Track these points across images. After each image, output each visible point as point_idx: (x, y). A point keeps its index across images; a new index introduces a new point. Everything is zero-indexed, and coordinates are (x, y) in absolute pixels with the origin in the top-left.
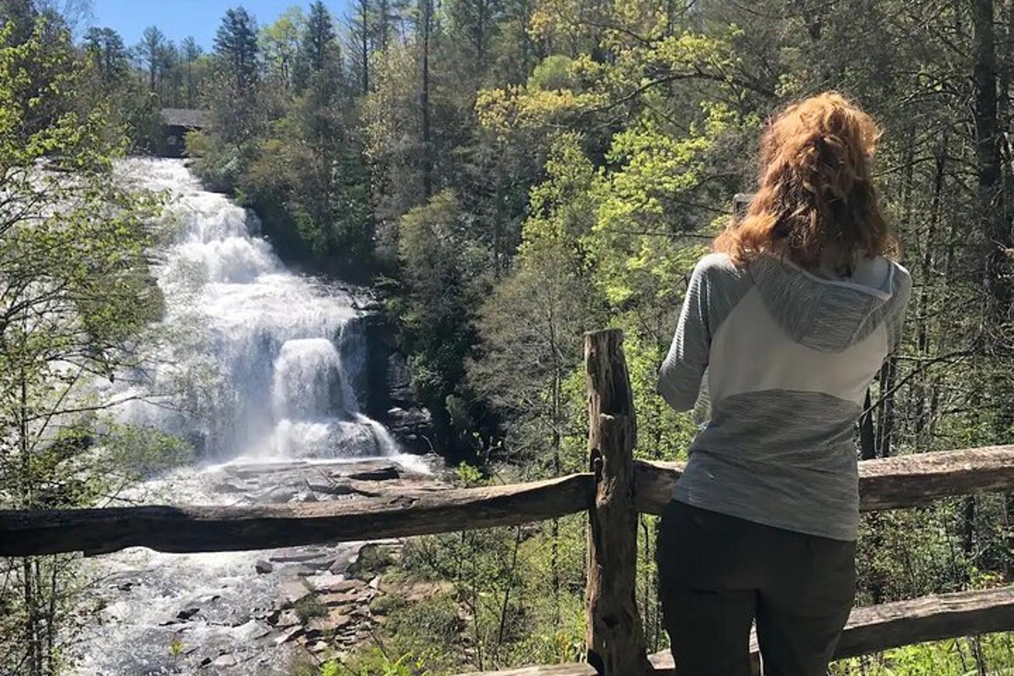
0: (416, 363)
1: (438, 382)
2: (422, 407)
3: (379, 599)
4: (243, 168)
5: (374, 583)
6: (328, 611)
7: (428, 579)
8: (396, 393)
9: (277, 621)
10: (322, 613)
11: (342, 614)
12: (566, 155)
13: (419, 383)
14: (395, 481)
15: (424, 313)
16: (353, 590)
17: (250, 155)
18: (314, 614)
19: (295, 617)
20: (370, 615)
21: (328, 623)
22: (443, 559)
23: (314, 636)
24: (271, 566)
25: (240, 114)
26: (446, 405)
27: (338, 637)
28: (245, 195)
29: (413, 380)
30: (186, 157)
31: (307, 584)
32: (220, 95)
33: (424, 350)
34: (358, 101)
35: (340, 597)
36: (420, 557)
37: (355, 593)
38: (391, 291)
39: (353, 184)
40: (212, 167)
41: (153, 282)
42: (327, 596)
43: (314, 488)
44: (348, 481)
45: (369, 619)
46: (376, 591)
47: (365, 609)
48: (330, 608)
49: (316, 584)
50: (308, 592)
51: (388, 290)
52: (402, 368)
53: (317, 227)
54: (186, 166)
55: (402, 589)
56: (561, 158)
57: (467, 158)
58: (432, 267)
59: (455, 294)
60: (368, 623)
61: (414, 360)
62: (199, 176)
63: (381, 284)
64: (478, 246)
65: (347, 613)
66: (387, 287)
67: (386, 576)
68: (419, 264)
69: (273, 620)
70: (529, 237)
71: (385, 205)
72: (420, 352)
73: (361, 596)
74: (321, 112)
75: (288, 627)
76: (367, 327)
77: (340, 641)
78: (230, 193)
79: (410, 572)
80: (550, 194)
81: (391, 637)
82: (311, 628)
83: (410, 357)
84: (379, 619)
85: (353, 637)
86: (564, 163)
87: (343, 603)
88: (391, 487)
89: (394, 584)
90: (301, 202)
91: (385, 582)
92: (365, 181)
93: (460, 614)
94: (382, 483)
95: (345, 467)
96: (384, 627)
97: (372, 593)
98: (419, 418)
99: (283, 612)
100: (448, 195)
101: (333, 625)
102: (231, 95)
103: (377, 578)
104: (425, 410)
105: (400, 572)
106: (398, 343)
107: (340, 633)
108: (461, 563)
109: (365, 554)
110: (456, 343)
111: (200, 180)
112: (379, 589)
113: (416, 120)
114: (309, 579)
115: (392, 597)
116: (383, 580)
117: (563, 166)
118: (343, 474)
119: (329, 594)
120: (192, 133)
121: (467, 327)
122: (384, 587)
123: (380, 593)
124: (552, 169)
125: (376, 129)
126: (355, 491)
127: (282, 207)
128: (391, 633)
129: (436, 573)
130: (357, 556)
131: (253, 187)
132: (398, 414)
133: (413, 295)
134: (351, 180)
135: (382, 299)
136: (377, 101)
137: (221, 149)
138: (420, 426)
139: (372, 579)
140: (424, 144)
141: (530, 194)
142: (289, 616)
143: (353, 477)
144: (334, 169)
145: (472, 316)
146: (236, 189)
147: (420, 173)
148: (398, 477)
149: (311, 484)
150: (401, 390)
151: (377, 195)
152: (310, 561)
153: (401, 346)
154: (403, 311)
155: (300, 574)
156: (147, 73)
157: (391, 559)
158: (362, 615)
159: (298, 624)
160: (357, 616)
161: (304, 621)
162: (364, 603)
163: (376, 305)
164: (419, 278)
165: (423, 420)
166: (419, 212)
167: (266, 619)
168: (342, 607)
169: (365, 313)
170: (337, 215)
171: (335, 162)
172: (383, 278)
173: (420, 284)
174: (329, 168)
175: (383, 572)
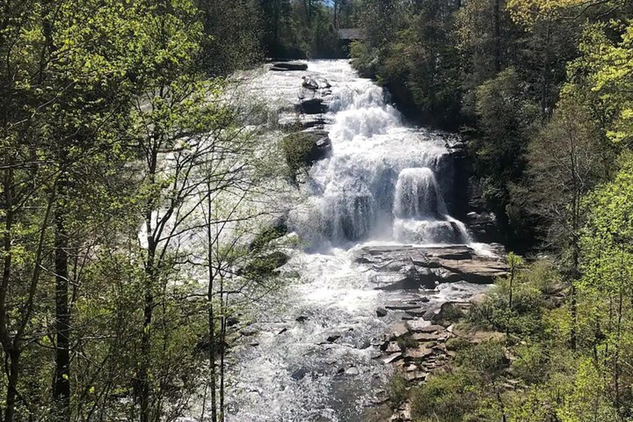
0: (486, 182)
1: (501, 195)
2: (490, 211)
3: (452, 340)
4: (381, 62)
5: (450, 329)
6: (419, 344)
7: (486, 329)
8: (472, 202)
9: (387, 348)
10: (415, 346)
11: (428, 347)
12: (594, 38)
13: (487, 196)
14: (469, 260)
15: (492, 149)
16: (436, 332)
17: (386, 54)
18: (409, 346)
19: (397, 346)
20: (445, 350)
21: (417, 353)
22: (497, 316)
23: (408, 361)
24: (386, 311)
25: (381, 29)
26: (506, 211)
27: (424, 363)
28: (382, 79)
29: (484, 194)
30: (350, 58)
31: (407, 325)
32: (369, 18)
33: (492, 174)
34: (454, 14)
35: (427, 336)
36: (481, 314)
37: (437, 334)
38: (471, 135)
39: (449, 68)
40: (364, 63)
41: (326, 134)
42: (419, 335)
43: (415, 263)
44: (438, 260)
45: (445, 353)
46: (451, 334)
47: (443, 345)
48: (420, 343)
49: (413, 326)
50: (407, 331)
51: (469, 135)
52: (478, 186)
53: (425, 97)
54: (350, 63)
55: (468, 334)
56: (590, 41)
57: (524, 46)
58: (499, 119)
59: (515, 136)
60: (444, 356)
61: (484, 181)
62: (357, 69)
63: (463, 131)
64: (532, 104)
65: (431, 347)
66: (469, 133)
67: (458, 324)
68: (489, 117)
69: (384, 348)
70: (565, 96)
71: (469, 80)
72: (489, 175)
73: (441, 337)
74: (429, 23)
75: (393, 352)
76: (455, 159)
77: (425, 366)
78: (374, 79)
79: (474, 323)
80: (581, 66)
81: (458, 366)
82: (407, 355)
83: (482, 179)
84: (452, 353)
85: (433, 364)
86: (592, 43)
87: (429, 340)
88: (466, 265)
89: (463, 330)
90: (416, 81)
91: (457, 329)
92: (457, 65)
93: (507, 355)
94: (459, 261)
95: (437, 250)
96: (454, 359)
97: (449, 335)
98: (488, 219)
99: (391, 343)
100: (511, 71)
101: (421, 354)
102: (375, 18)
103: (453, 325)
104: (492, 214)
105: (468, 323)
106: (475, 169)
107: (426, 360)
108: (508, 320)
109: (445, 309)
110: (514, 169)
111: (357, 71)
112: (453, 333)
113: (492, 23)
114: (409, 322)
115: (460, 339)
116: (456, 327)
117: (591, 46)
118: (434, 255)
119: (421, 334)
120: (354, 43)
121: (521, 158)
122: (457, 332)
123: (454, 336)
124: (583, 48)
125: (464, 32)
126: (441, 266)
127: (404, 85)
128: (458, 364)
129: (491, 326)
130: (440, 310)
131: (387, 73)
132: (474, 216)
133: (485, 138)
134: (448, 65)
135: (465, 141)
136: (465, 14)
137: (369, 51)
138: (488, 224)
139: (448, 326)
140: (495, 38)
141: (566, 67)
142: (394, 346)
143: (441, 257)
144: (437, 59)
145: (524, 152)
146: (377, 76)
147: (492, 58)
148: (471, 259)
149: (413, 260)
150: (476, 200)
151: (463, 74)
152: (411, 311)
153: (476, 171)
154: (478, 148)
155: (403, 319)
156: (332, 9)
157: (462, 313)
158: (440, 350)
159: (399, 351)
160: (437, 350)
161: (403, 350)
162: (442, 341)
163: (460, 145)
164: (490, 126)
165: (489, 221)
166: (489, 83)
167: (379, 347)
168: (428, 343)
169: (454, 150)
170: (438, 88)
171: (438, 54)
172: (466, 127)
173: (490, 130)
174: (434, 58)
175: (457, 322)
